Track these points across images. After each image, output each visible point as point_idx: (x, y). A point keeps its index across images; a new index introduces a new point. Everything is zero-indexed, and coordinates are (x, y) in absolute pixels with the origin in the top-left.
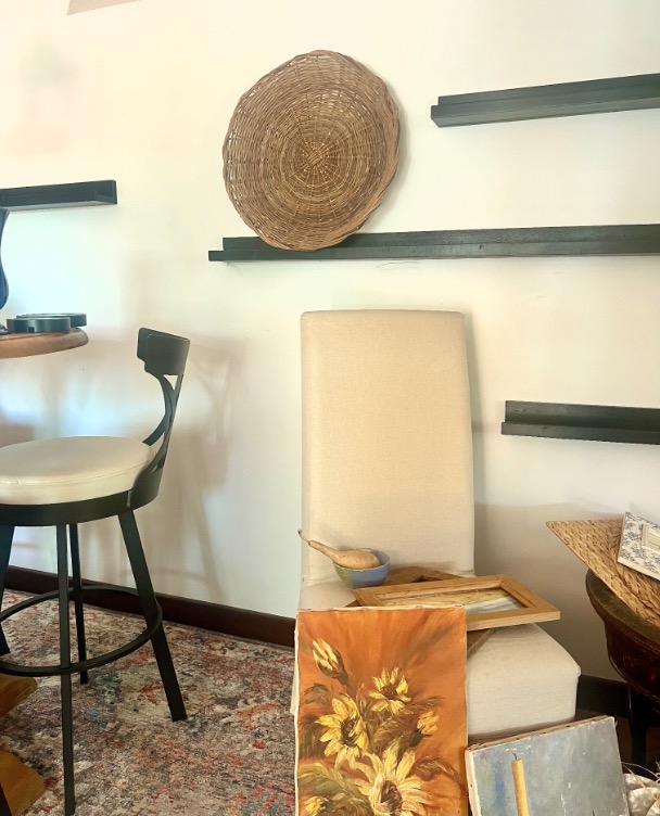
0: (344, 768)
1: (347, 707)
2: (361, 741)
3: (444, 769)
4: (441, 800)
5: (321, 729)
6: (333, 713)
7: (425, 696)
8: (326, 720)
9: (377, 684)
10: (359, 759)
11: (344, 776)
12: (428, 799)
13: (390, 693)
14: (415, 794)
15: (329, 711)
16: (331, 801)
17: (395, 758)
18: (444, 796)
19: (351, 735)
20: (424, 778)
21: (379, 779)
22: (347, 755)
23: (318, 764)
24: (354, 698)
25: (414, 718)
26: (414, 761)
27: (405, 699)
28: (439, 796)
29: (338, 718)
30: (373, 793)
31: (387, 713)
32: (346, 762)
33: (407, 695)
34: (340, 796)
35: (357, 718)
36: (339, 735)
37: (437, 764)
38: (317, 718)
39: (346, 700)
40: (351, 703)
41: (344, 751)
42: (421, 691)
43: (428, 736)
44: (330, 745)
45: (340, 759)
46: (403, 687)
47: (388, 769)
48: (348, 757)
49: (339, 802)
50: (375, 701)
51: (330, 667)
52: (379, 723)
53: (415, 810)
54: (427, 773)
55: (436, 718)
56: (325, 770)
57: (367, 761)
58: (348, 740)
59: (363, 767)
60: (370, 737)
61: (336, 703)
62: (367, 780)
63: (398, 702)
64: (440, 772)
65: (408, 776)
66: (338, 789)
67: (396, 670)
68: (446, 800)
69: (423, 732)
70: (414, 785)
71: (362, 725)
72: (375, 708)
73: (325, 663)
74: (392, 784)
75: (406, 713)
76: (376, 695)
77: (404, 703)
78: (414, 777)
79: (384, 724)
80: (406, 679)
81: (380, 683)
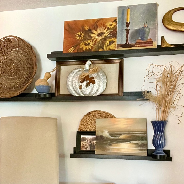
0: (94, 44)
1: (82, 45)
2: (89, 41)
3: (96, 23)
4: (102, 24)
5: (86, 50)
7: (81, 28)
8: (84, 49)
10: (93, 41)
11: (96, 45)
12: (102, 26)
13: (80, 36)
14: (101, 29)
15: (83, 48)
16: (100, 47)
17: (93, 34)
18: (102, 23)
19: (87, 43)
20: (97, 28)
21: (97, 37)
24: (81, 43)
25: (86, 31)
26: (94, 30)
27: (81, 33)
28: (101, 24)
29: (84, 46)
30: (100, 38)
31: (84, 36)
33: (81, 32)
34: (100, 45)
36: (87, 46)
37: (95, 25)
38: (84, 51)
39: (81, 45)
40: (81, 44)
41: (91, 45)
42: (80, 29)
44: (89, 48)
45: (92, 46)
46: (79, 33)
47: (95, 35)
48: (92, 44)
49: (101, 45)
50: (81, 39)
52: (86, 38)
53: (104, 29)
55: (86, 26)
56: (94, 48)
57: (93, 39)
58: (89, 44)
59: (94, 41)
60: (88, 40)
61: (81, 47)
62: (97, 40)
63: (82, 34)
65: (97, 31)
66: (98, 45)
67: (76, 35)
68: (103, 23)
69: (88, 28)
70: (99, 30)
71: (86, 41)
72: (83, 39)
73: (73, 50)
74: (98, 34)
75: (84, 32)
76: (80, 39)
77: (82, 33)
78: (97, 30)
79: (86, 37)
80: (78, 33)
81: (78, 38)
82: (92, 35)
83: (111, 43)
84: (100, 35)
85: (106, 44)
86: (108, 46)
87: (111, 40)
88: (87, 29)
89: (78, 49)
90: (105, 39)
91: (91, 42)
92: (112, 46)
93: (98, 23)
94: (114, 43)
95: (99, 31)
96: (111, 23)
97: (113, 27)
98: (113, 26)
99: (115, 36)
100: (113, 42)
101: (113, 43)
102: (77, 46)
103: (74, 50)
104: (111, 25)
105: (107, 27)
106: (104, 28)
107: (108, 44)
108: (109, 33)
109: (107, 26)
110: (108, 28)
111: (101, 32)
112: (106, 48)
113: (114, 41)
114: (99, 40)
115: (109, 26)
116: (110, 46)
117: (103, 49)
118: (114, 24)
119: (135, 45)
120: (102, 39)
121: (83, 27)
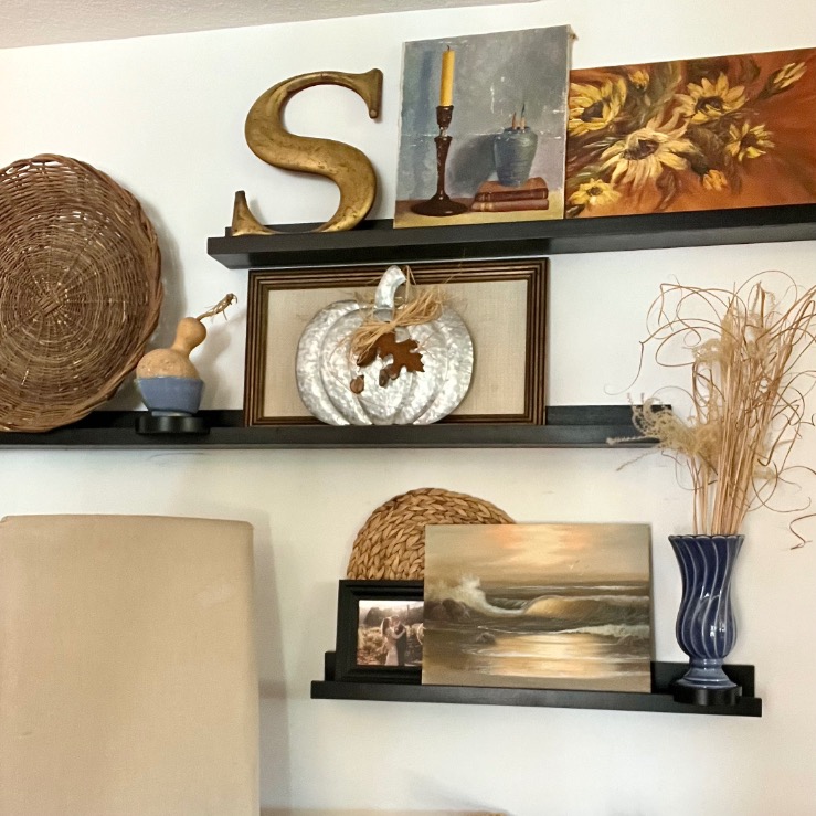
0: (675, 103)
1: (736, 100)
2: (700, 117)
3: (667, 199)
4: (636, 197)
5: (714, 78)
6: (730, 87)
7: (742, 175)
8: (723, 81)
9: (757, 128)
10: (682, 117)
11: (667, 103)
12: (638, 185)
13: (748, 141)
14: (644, 173)
15: (732, 84)
16: (643, 94)
17: (680, 150)
18: (639, 200)
19: (707, 106)
20: (660, 179)
21: (662, 137)
22: (688, 104)
23: (680, 78)
24: (743, 107)
25: (720, 166)
26: (678, 168)
27: (741, 156)
28: (640, 196)
29: (724, 92)
30: (648, 132)
31: (727, 140)
32: (681, 105)
33: (744, 158)
34: (648, 101)
35: (723, 111)
36: (708, 95)
37: (672, 190)
38: (725, 73)
39: (743, 99)
40: (739, 104)
41: (691, 102)
42: (748, 172)
43: (702, 181)
44: (698, 88)
45: (683, 98)
46: (753, 153)
47: (670, 145)
48: (685, 105)
49: (642, 101)
50: (740, 128)
51: (776, 81)
52: (717, 133)
53: (628, 173)
54: (664, 182)
56: (674, 85)
57: (679, 124)
58: (702, 104)
59: (674, 120)
60: (703, 125)
61: (739, 90)
63: (737, 149)
64: (665, 195)
65: (663, 164)
66: (654, 100)
67: (772, 145)
68: (635, 203)
69: (706, 176)
70: (653, 170)
71: (716, 116)
72: (733, 127)
73: (781, 76)
74: (656, 149)
75: (726, 157)
76: (746, 127)
77: (738, 155)
78: (661, 169)
79: (716, 137)
80: (762, 156)
81: (759, 130)
82: (685, 146)
83: (595, 112)
84: (646, 148)
85: (616, 108)
86: (607, 101)
87: (595, 126)
88: (711, 171)
89: (758, 81)
90: (622, 130)
91: (689, 113)
92: (592, 98)
93: (658, 199)
94: (581, 111)
95: (651, 166)
96: (593, 200)
97: (586, 181)
98: (587, 187)
99: (573, 142)
100: (585, 117)
101: (586, 109)
102: (765, 94)
103: (776, 74)
104: (594, 191)
105: (612, 184)
106: (625, 180)
107: (605, 109)
108: (605, 154)
109: (615, 188)
110: (607, 180)
111: (642, 162)
112: (615, 90)
113: (579, 121)
114: (652, 124)
115: (602, 185)
116: (598, 98)
117: (630, 85)
118: (580, 197)
119: (475, 206)
120: (637, 127)
121: (734, 185)
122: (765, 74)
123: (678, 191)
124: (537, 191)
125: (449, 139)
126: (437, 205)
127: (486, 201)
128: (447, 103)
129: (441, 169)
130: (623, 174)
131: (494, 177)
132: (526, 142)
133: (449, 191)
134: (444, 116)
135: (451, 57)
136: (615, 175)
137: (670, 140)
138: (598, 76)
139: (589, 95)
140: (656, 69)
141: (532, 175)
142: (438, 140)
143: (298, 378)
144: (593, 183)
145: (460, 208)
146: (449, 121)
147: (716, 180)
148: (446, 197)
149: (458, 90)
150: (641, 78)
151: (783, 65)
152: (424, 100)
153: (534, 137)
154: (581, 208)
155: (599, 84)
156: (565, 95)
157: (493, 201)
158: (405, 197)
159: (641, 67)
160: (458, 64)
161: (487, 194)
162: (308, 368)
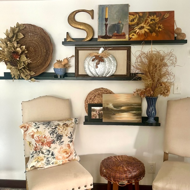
0: (147, 20)
2: (151, 22)
4: (140, 37)
8: (155, 16)
10: (148, 22)
12: (141, 35)
13: (159, 27)
19: (153, 21)
20: (145, 33)
21: (145, 26)
22: (149, 20)
23: (148, 15)
25: (155, 32)
26: (147, 32)
27: (158, 30)
29: (155, 18)
30: (142, 25)
31: (156, 27)
32: (148, 20)
34: (142, 19)
35: (155, 22)
36: (153, 19)
37: (147, 36)
38: (156, 15)
40: (158, 21)
41: (150, 20)
42: (159, 33)
43: (152, 34)
44: (151, 17)
45: (148, 19)
46: (160, 30)
47: (146, 27)
50: (158, 25)
54: (145, 34)
55: (155, 36)
56: (147, 16)
57: (148, 24)
58: (151, 20)
60: (152, 24)
61: (158, 18)
62: (145, 23)
64: (145, 36)
65: (145, 31)
66: (143, 19)
67: (163, 28)
68: (140, 38)
72: (157, 25)
73: (165, 16)
74: (144, 28)
75: (156, 30)
79: (154, 26)
80: (162, 30)
81: (161, 26)
82: (149, 28)
83: (133, 20)
84: (142, 28)
85: (137, 20)
86: (135, 18)
87: (133, 23)
88: (153, 33)
89: (161, 17)
90: (138, 24)
91: (149, 22)
93: (144, 37)
94: (130, 20)
95: (143, 31)
96: (133, 37)
97: (132, 33)
98: (132, 34)
99: (130, 26)
101: (131, 20)
102: (162, 19)
103: (164, 16)
104: (133, 35)
106: (138, 33)
107: (135, 20)
108: (135, 28)
109: (137, 35)
110: (135, 33)
111: (141, 30)
112: (136, 16)
113: (130, 22)
114: (143, 23)
115: (135, 34)
116: (133, 18)
117: (139, 16)
118: (131, 36)
119: (112, 37)
120: (140, 24)
121: (157, 35)
122: (162, 15)
123: (148, 36)
124: (124, 35)
125: (107, 24)
126: (105, 37)
127: (115, 36)
128: (107, 17)
129: (106, 30)
130: (138, 32)
131: (116, 32)
132: (121, 26)
133: (108, 34)
134: (106, 20)
135: (107, 8)
136: (137, 32)
137: (146, 26)
138: (133, 14)
139: (132, 17)
140: (144, 13)
141: (123, 32)
142: (105, 24)
143: (84, 68)
144: (133, 34)
145: (110, 38)
146: (107, 21)
147: (154, 34)
148: (107, 35)
149: (109, 15)
150: (141, 14)
151: (165, 14)
152: (103, 16)
153: (123, 25)
154: (131, 38)
155: (133, 15)
156: (128, 17)
157: (116, 36)
158: (100, 35)
159: (141, 12)
160: (109, 10)
161: (115, 35)
162: (86, 66)
